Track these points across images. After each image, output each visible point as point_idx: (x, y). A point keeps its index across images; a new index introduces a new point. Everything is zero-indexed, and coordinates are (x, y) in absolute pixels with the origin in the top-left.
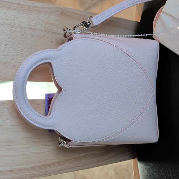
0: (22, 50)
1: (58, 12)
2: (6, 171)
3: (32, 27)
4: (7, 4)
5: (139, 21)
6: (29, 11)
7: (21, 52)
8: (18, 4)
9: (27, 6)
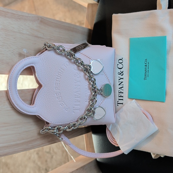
0: (14, 50)
1: (39, 20)
2: (5, 147)
3: (21, 32)
4: (4, 13)
5: (92, 29)
6: (19, 19)
7: (13, 52)
8: (11, 13)
9: (18, 15)
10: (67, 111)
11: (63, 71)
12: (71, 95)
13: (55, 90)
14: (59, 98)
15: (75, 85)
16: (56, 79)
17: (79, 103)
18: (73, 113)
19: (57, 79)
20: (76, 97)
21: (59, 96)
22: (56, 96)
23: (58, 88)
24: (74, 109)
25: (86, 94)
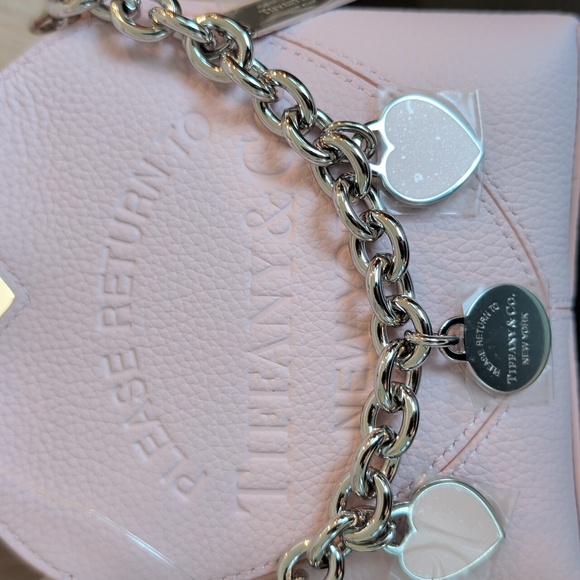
10: (184, 498)
11: (161, 180)
12: (222, 368)
13: (100, 328)
14: (125, 393)
15: (253, 292)
16: (109, 241)
17: (282, 434)
18: (240, 514)
19: (119, 247)
20: (263, 390)
21: (128, 374)
22: (108, 376)
23: (125, 312)
24: (244, 478)
25: (339, 364)
